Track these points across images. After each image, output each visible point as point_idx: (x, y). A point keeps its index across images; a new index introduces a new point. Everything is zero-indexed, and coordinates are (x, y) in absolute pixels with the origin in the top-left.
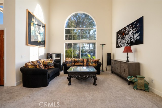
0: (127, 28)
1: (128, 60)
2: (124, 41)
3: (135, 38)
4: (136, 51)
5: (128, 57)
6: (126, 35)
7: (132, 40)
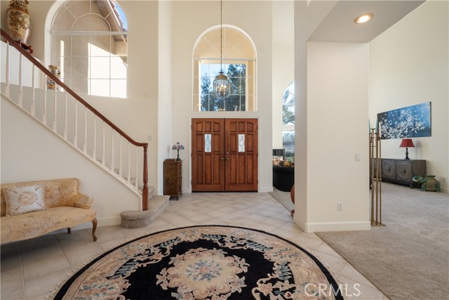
0: (403, 112)
1: (407, 157)
2: (396, 130)
3: (418, 128)
4: (419, 145)
5: (407, 154)
6: (399, 122)
7: (413, 130)
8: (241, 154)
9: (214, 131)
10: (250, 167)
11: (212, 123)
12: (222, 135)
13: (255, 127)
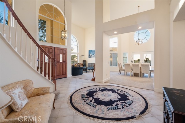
8: (61, 62)
9: (50, 52)
10: (64, 68)
11: (49, 48)
12: (53, 55)
13: (66, 52)
